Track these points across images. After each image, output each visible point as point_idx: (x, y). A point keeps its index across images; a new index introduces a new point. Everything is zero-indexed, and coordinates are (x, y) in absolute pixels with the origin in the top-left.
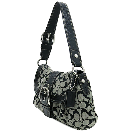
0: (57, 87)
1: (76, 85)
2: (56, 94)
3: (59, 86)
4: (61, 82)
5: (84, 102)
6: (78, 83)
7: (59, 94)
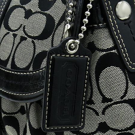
0: (15, 36)
1: (91, 28)
2: (9, 66)
3: (20, 33)
4: (28, 14)
5: (125, 101)
6: (102, 19)
7: (21, 64)
